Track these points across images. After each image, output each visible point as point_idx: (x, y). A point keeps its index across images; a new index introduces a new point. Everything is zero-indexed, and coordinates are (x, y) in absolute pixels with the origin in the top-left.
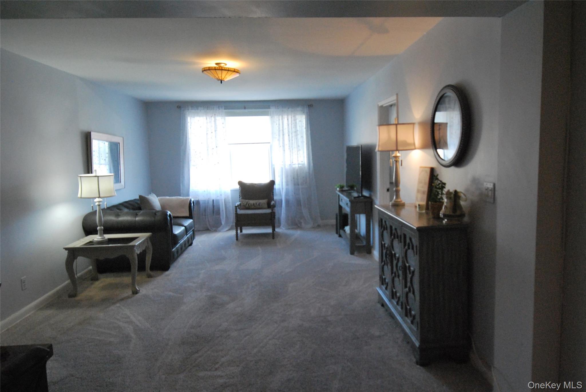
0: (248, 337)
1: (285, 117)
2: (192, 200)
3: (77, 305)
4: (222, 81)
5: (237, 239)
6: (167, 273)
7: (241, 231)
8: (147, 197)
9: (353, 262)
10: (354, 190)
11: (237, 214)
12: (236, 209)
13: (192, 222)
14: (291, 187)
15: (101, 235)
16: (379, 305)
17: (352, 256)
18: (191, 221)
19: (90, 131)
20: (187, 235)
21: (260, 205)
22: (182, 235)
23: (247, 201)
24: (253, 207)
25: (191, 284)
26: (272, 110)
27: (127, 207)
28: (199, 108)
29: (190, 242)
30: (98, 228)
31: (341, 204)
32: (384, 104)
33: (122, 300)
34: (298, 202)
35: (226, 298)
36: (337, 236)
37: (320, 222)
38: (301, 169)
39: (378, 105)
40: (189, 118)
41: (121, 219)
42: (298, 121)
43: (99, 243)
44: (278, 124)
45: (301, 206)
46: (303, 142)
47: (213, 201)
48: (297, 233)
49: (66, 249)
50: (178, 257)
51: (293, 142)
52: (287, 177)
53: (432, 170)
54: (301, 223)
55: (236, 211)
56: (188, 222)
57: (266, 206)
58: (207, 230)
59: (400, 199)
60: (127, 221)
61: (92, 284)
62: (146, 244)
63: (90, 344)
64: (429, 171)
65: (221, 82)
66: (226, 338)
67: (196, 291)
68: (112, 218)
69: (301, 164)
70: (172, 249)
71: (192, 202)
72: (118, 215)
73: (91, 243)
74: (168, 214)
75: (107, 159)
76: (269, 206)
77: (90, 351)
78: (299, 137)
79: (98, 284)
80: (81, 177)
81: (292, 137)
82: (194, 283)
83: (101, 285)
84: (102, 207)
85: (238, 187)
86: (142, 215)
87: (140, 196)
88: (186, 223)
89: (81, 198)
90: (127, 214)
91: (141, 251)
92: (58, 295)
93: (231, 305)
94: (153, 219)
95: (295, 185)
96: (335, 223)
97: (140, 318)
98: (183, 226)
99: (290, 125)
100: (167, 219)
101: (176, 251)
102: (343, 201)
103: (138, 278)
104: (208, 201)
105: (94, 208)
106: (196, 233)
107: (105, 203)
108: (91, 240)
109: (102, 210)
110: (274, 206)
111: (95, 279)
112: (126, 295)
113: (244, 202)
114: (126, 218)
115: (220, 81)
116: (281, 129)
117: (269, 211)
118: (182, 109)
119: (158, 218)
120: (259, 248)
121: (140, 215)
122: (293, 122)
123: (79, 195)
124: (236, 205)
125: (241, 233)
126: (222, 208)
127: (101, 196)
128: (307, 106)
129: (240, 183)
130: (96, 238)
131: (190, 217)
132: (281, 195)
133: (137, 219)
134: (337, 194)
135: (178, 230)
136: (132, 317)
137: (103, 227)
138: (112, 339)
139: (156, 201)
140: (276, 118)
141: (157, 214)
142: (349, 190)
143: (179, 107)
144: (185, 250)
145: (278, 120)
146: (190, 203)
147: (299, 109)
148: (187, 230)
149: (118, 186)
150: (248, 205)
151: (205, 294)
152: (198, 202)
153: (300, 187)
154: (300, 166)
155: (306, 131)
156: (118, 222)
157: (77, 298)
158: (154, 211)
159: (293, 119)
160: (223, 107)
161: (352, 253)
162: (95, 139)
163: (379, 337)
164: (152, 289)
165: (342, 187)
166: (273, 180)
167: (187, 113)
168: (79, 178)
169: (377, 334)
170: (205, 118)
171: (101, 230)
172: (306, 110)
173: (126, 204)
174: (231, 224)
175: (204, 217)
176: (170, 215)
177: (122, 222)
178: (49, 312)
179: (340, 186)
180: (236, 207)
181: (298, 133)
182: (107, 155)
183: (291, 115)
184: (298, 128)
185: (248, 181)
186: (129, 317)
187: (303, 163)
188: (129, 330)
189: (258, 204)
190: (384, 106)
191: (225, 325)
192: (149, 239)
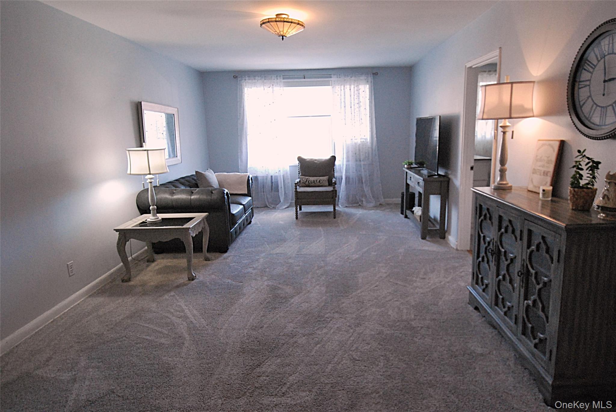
0: (318, 346)
1: (348, 87)
2: (251, 176)
3: (129, 292)
4: (284, 37)
5: (297, 218)
6: (225, 255)
7: (300, 209)
8: (203, 172)
9: (426, 248)
10: (424, 167)
11: (296, 191)
12: (296, 186)
13: (250, 200)
14: (352, 164)
15: (154, 215)
16: (471, 308)
17: (424, 241)
18: (250, 198)
19: (140, 101)
20: (245, 214)
21: (321, 182)
22: (240, 214)
23: (307, 177)
24: (313, 184)
25: (250, 270)
26: (334, 79)
27: (183, 184)
28: (257, 78)
29: (249, 221)
30: (151, 208)
31: (408, 182)
32: (474, 65)
33: (178, 287)
34: (360, 180)
35: (289, 290)
36: (403, 216)
37: (382, 200)
38: (363, 144)
39: (466, 66)
40: (246, 89)
41: (175, 197)
42: (361, 91)
43: (153, 224)
44: (339, 95)
45: (362, 183)
46: (366, 115)
47: (272, 176)
48: (358, 212)
49: (117, 230)
50: (236, 237)
51: (356, 114)
52: (348, 152)
53: (562, 144)
54: (362, 201)
55: (296, 189)
56: (246, 200)
57: (327, 184)
58: (266, 207)
59: (506, 181)
60: (183, 199)
61: (148, 266)
62: (202, 225)
63: (138, 346)
64: (556, 145)
65: (283, 39)
66: (293, 346)
67: (256, 279)
68: (166, 196)
69: (363, 139)
70: (231, 230)
71: (250, 179)
72: (172, 193)
73: (143, 224)
74: (225, 192)
75: (165, 133)
76: (330, 183)
77: (137, 356)
78: (362, 109)
79: (154, 266)
80: (129, 151)
81: (355, 109)
82: (254, 269)
83: (157, 268)
84: (153, 185)
85: (297, 162)
86: (198, 193)
87: (196, 172)
88: (245, 202)
89: (130, 174)
90: (182, 192)
91: (197, 233)
92: (112, 279)
93: (296, 300)
94: (209, 197)
95: (356, 161)
96: (400, 202)
97: (195, 312)
98: (241, 204)
99: (352, 96)
100: (225, 198)
101: (234, 231)
102: (412, 179)
103: (194, 261)
104: (267, 177)
105: (145, 185)
106: (255, 211)
107: (157, 180)
108: (144, 220)
109: (154, 187)
110: (335, 183)
111: (151, 260)
112: (181, 281)
113: (303, 179)
114: (181, 196)
115: (281, 37)
116: (343, 100)
117: (330, 189)
118: (239, 79)
119: (215, 196)
120: (320, 228)
121: (195, 193)
122: (356, 92)
123: (129, 172)
124: (296, 182)
125: (301, 211)
126: (281, 185)
127: (151, 172)
128: (372, 75)
129: (300, 159)
130: (149, 218)
131: (248, 195)
132: (341, 173)
133: (192, 197)
134: (404, 170)
135: (235, 209)
136: (187, 311)
137: (156, 207)
138: (163, 341)
139: (213, 177)
140: (338, 88)
141: (213, 192)
142: (418, 167)
143: (235, 77)
144: (243, 230)
145: (340, 90)
146: (248, 180)
147: (363, 77)
148: (245, 209)
149: (173, 161)
150: (307, 182)
151: (266, 283)
152: (256, 178)
153: (362, 163)
154: (362, 140)
155: (370, 102)
156: (172, 200)
157: (132, 283)
158: (210, 189)
159: (356, 88)
160: (282, 77)
161: (423, 238)
162: (147, 110)
163: (482, 355)
164: (209, 275)
165: (410, 164)
166: (334, 155)
167: (244, 83)
168: (127, 152)
169: (479, 350)
170: (262, 88)
171: (153, 209)
172: (370, 79)
173: (182, 181)
174: (290, 201)
175: (262, 193)
176: (227, 193)
177: (177, 200)
178: (100, 300)
179: (409, 162)
180: (296, 184)
181: (361, 104)
182: (165, 129)
183: (354, 85)
184: (361, 99)
185: (307, 156)
186: (183, 311)
187: (365, 138)
188: (183, 328)
189: (318, 181)
190: (474, 67)
191: (290, 327)
192: (205, 220)
